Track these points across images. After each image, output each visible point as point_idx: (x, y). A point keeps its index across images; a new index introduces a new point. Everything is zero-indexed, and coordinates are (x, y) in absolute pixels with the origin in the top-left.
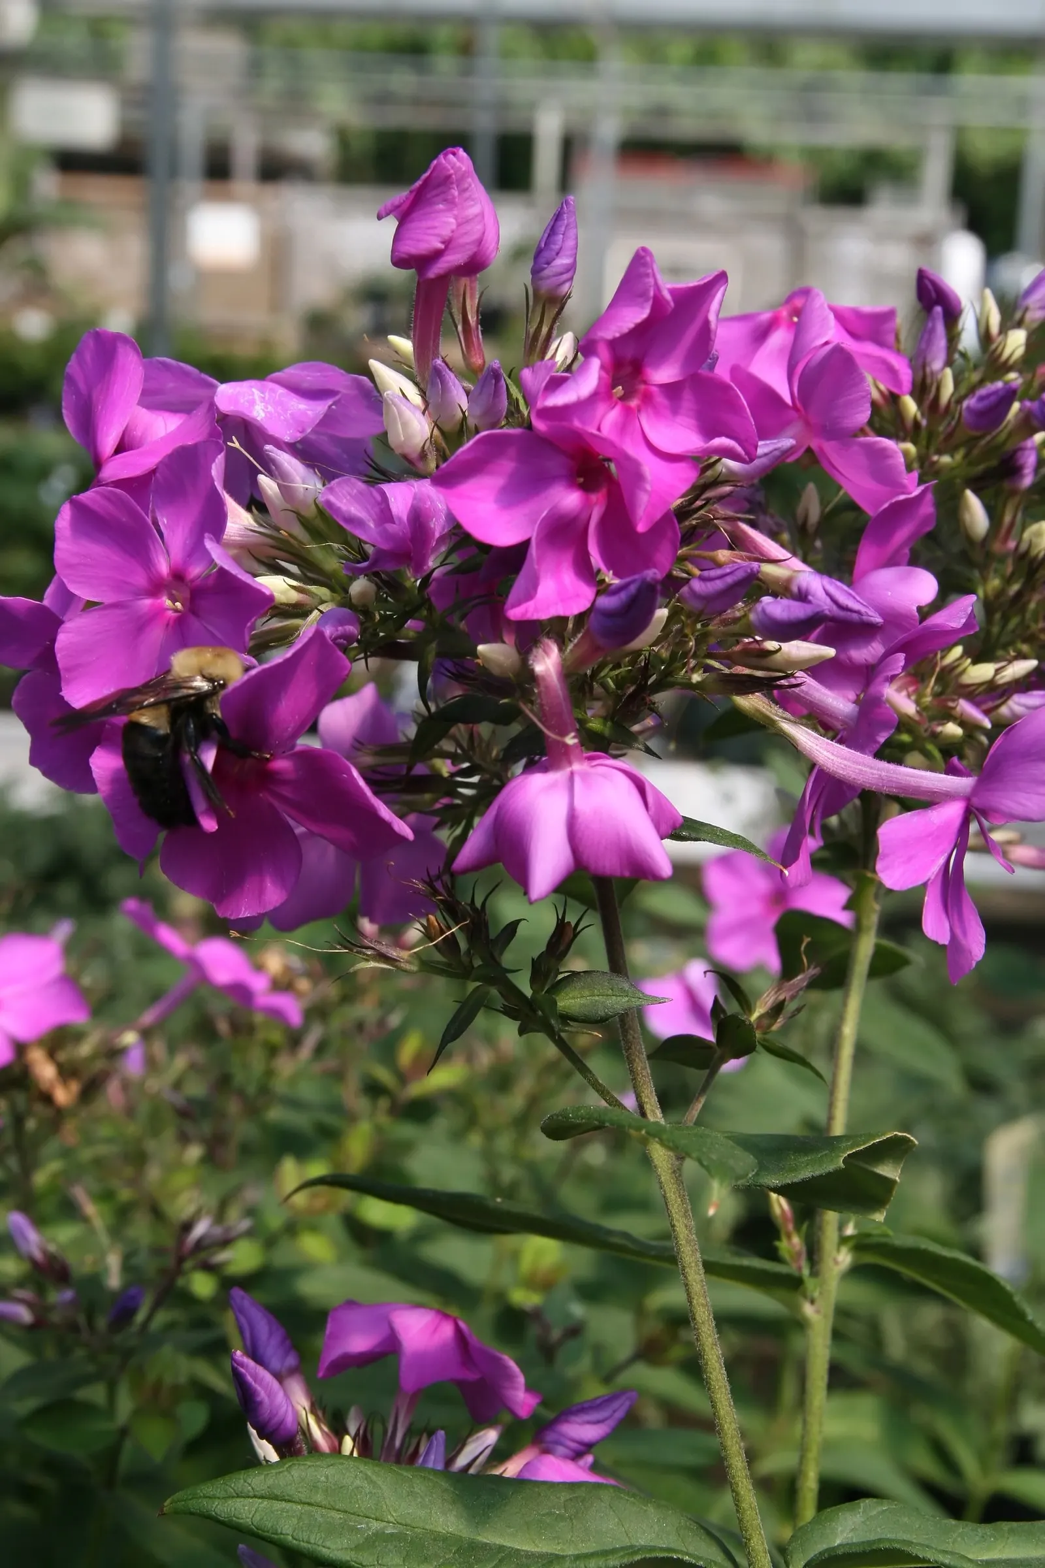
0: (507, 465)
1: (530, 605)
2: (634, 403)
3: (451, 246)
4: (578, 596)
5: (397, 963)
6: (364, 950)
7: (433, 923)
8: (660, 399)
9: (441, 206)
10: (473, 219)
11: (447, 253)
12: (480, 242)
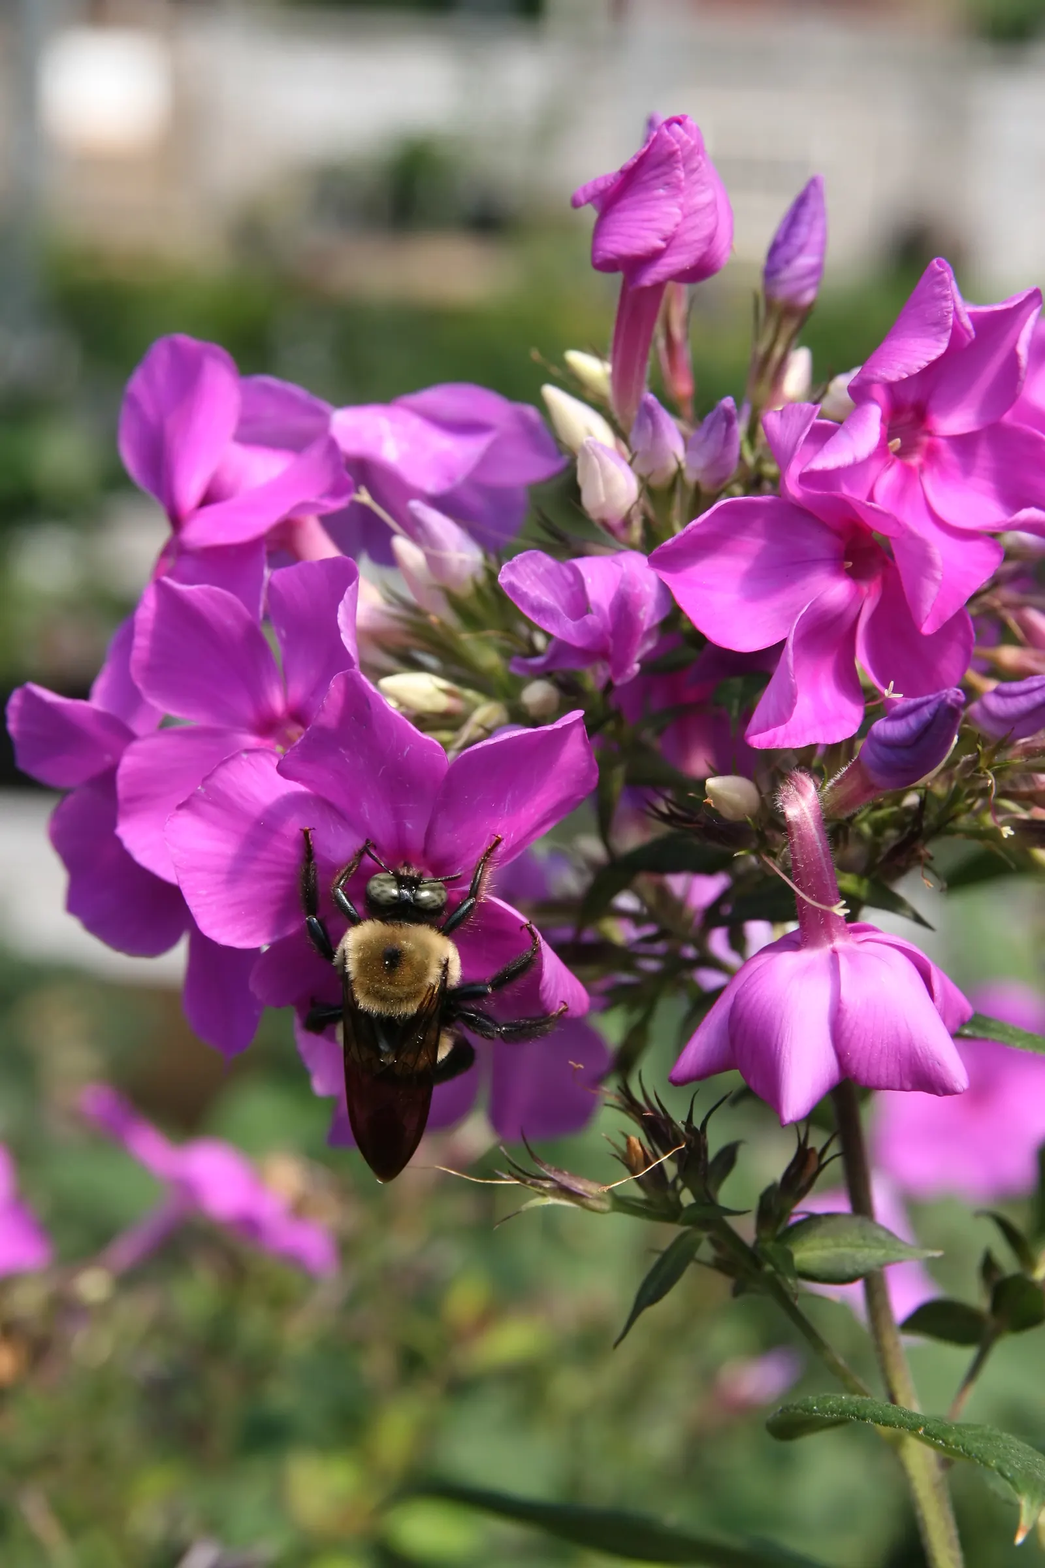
0: (752, 544)
1: (781, 730)
2: (915, 460)
3: (676, 243)
4: (841, 717)
5: (584, 1200)
6: (540, 1182)
7: (634, 1147)
8: (948, 455)
9: (661, 192)
10: (704, 208)
11: (668, 252)
12: (711, 239)
